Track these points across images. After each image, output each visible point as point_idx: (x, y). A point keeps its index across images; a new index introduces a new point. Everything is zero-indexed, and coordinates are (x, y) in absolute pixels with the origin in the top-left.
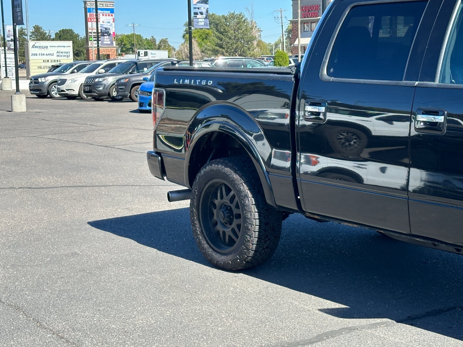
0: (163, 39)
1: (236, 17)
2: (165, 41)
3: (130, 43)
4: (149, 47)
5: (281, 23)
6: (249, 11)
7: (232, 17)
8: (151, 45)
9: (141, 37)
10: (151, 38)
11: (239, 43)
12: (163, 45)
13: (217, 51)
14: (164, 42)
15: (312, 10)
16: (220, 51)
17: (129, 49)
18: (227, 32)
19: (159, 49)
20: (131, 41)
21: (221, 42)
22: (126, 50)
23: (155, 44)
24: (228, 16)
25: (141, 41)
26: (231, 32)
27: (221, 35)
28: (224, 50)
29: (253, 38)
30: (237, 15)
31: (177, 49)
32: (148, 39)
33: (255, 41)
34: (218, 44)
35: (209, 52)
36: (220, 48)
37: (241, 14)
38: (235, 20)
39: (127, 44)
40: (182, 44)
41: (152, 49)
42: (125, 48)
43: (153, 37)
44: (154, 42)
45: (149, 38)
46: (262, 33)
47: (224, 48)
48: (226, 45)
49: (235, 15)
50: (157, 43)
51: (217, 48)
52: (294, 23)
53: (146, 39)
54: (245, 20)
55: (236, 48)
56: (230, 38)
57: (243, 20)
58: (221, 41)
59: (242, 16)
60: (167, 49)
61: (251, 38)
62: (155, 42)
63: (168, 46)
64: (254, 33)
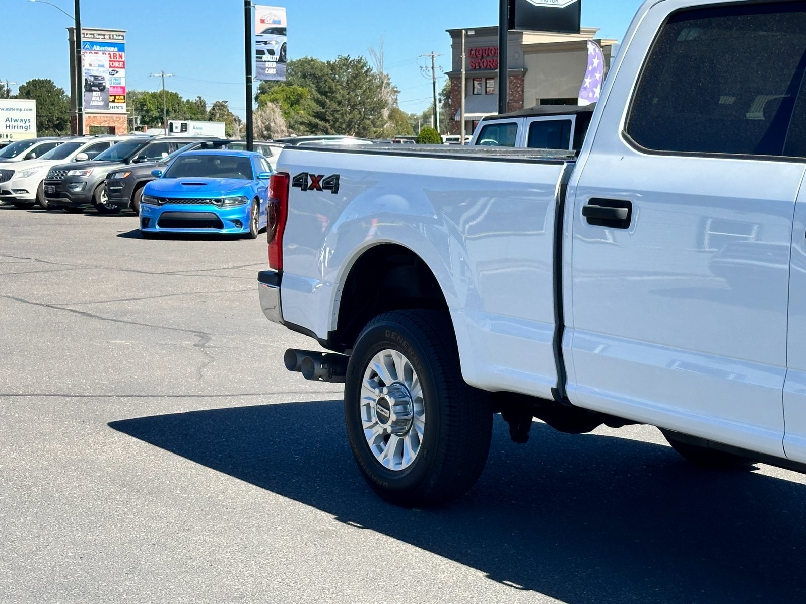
0: (219, 102)
1: (352, 66)
2: (222, 106)
3: (158, 108)
4: (193, 116)
5: (432, 77)
6: (375, 55)
7: (344, 65)
9: (178, 97)
10: (197, 99)
11: (356, 112)
12: (219, 113)
13: (316, 125)
14: (221, 108)
15: (488, 55)
16: (321, 126)
17: (156, 118)
18: (334, 92)
19: (210, 119)
20: (160, 105)
21: (323, 110)
22: (150, 120)
23: (205, 111)
24: (337, 64)
25: (179, 106)
26: (342, 91)
27: (324, 96)
28: (328, 125)
29: (382, 104)
30: (353, 61)
32: (191, 101)
33: (386, 109)
34: (317, 113)
35: (301, 128)
36: (321, 120)
37: (361, 59)
38: (350, 70)
39: (152, 111)
41: (198, 119)
42: (149, 117)
43: (200, 98)
44: (202, 106)
45: (193, 99)
46: (399, 96)
47: (327, 121)
48: (333, 115)
49: (351, 62)
50: (208, 109)
51: (316, 120)
52: (456, 75)
53: (188, 101)
54: (367, 72)
55: (350, 122)
56: (339, 103)
57: (364, 71)
58: (323, 108)
59: (362, 64)
60: (226, 120)
61: (379, 104)
62: (204, 106)
63: (227, 115)
64: (384, 94)
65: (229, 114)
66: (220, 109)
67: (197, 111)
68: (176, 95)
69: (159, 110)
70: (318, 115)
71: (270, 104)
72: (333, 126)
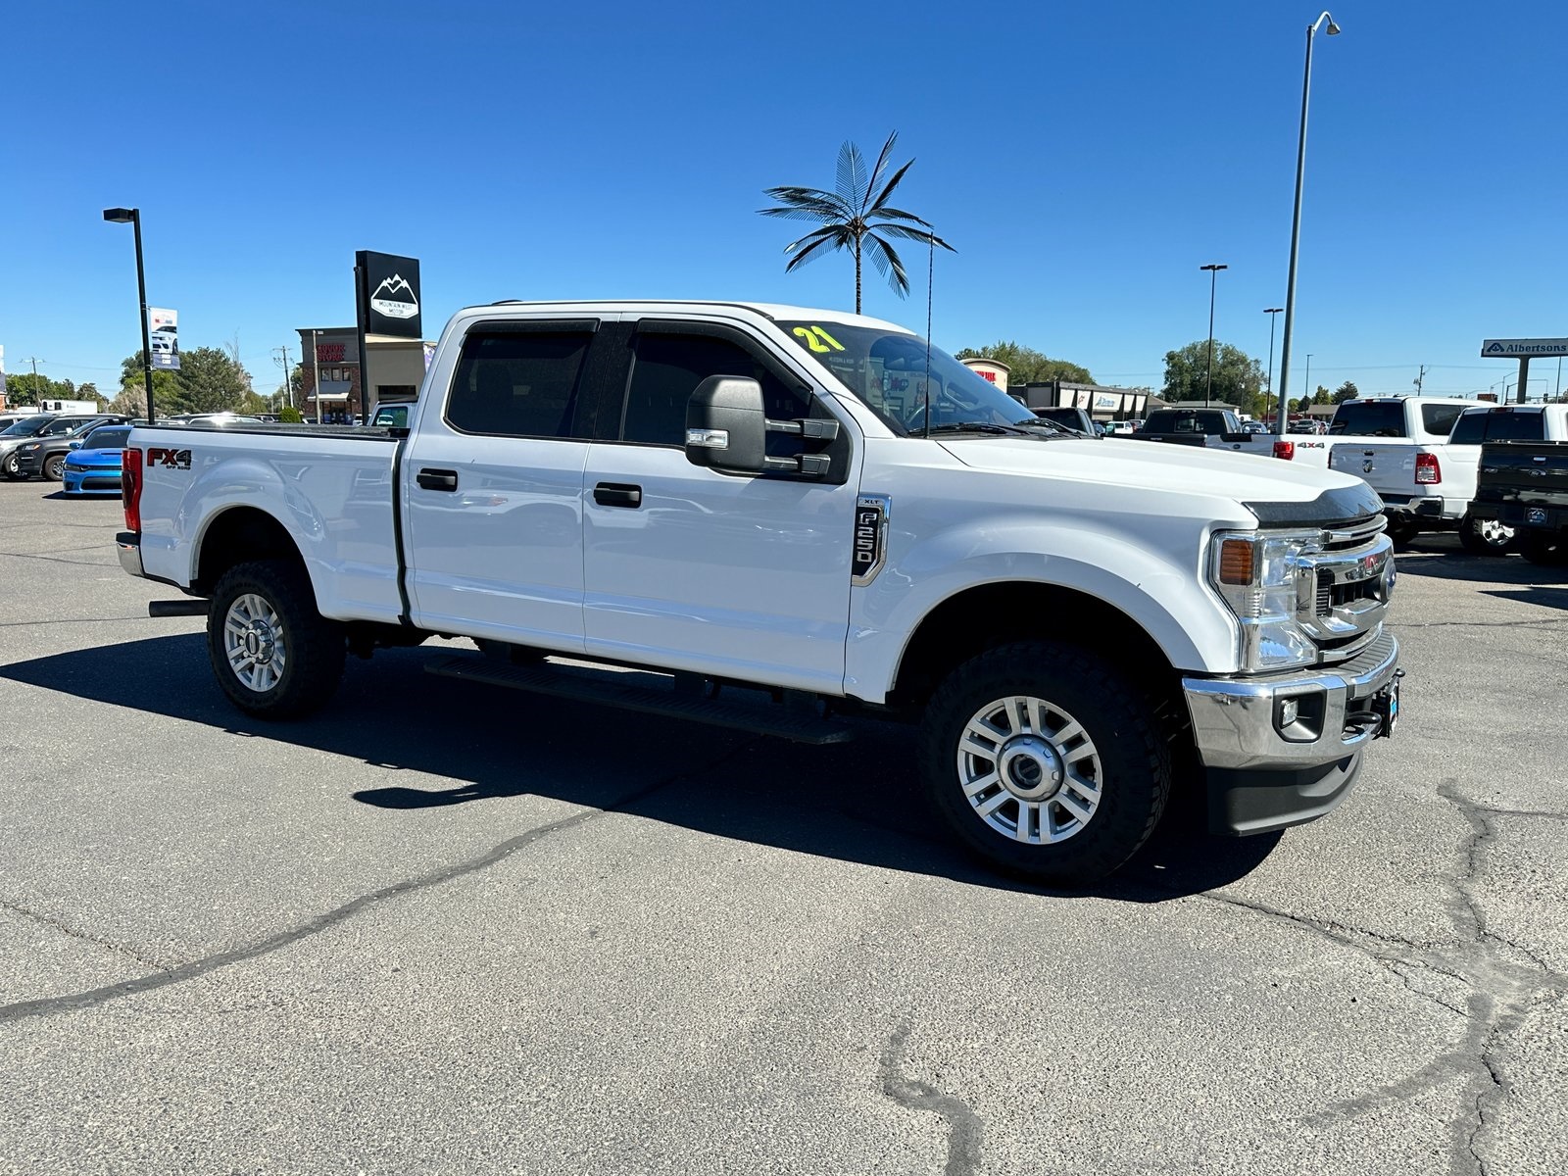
0: (86, 384)
1: (211, 356)
2: (89, 387)
3: (26, 388)
4: (63, 396)
5: (284, 367)
7: (204, 355)
9: (46, 380)
10: (65, 381)
11: (217, 394)
12: (87, 393)
13: (181, 404)
15: (333, 350)
16: (185, 404)
17: (26, 398)
18: (195, 377)
19: (79, 399)
20: (29, 386)
21: (188, 392)
22: (20, 400)
23: (73, 392)
25: (47, 387)
26: (204, 377)
27: (187, 380)
28: (191, 404)
29: (241, 388)
30: (212, 352)
31: (112, 400)
32: (59, 383)
33: (243, 392)
34: (182, 394)
35: (166, 407)
36: (186, 400)
37: (219, 350)
38: (209, 359)
39: (21, 391)
40: (120, 393)
41: (67, 399)
42: (19, 397)
43: (68, 380)
44: (70, 388)
45: (61, 381)
46: (253, 381)
47: (191, 401)
48: (197, 396)
49: (210, 353)
50: (76, 390)
51: (180, 400)
52: (306, 365)
53: (56, 383)
54: (225, 361)
55: (212, 401)
56: (202, 387)
57: (222, 360)
58: (188, 390)
59: (220, 354)
60: (95, 399)
61: (238, 387)
62: (72, 388)
64: (241, 379)
65: (97, 395)
66: (88, 390)
67: (66, 392)
68: (44, 377)
69: (27, 390)
70: (182, 396)
71: (135, 386)
72: (197, 406)
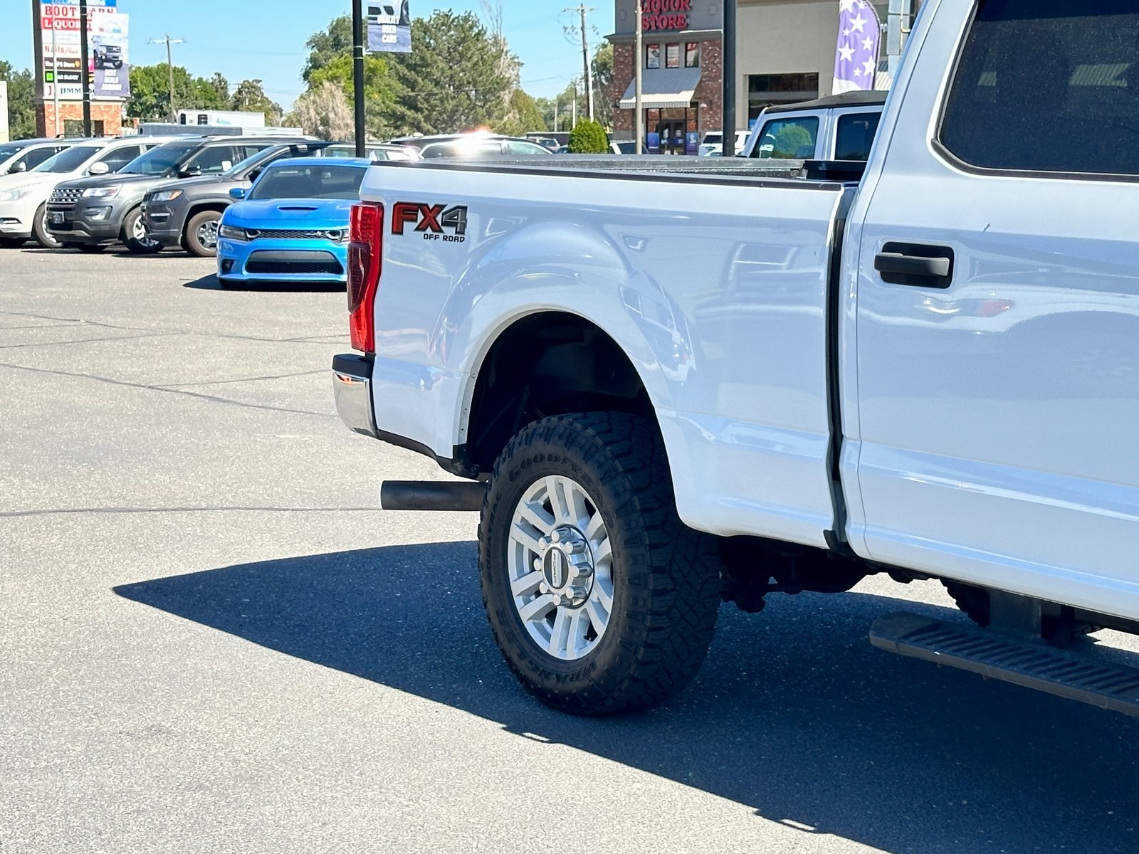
0: (248, 82)
1: (456, 26)
2: (252, 87)
3: (154, 91)
4: (208, 104)
5: (582, 43)
6: (490, 10)
7: (443, 24)
8: (213, 97)
9: (185, 74)
10: (215, 77)
11: (463, 96)
12: (249, 98)
13: (402, 118)
14: (251, 90)
15: (669, 9)
16: (409, 117)
17: (153, 107)
18: (428, 66)
19: (235, 108)
20: (158, 86)
21: (413, 94)
22: (142, 110)
23: (226, 95)
24: (432, 22)
25: (187, 87)
26: (441, 65)
27: (413, 72)
28: (419, 116)
29: (503, 84)
30: (457, 18)
31: (288, 110)
32: (204, 80)
33: (507, 92)
34: (403, 98)
35: (376, 121)
36: (409, 109)
37: (469, 15)
38: (452, 32)
39: (146, 95)
40: (302, 97)
41: (216, 108)
42: (141, 104)
43: (219, 75)
44: (222, 88)
45: (209, 77)
46: (522, 71)
47: (418, 110)
48: (428, 101)
49: (453, 21)
50: (232, 91)
51: (400, 109)
52: (621, 40)
53: (200, 80)
54: (478, 34)
55: (454, 111)
56: (437, 83)
57: (473, 34)
58: (413, 90)
59: (470, 23)
60: (259, 109)
61: (498, 83)
62: (225, 88)
63: (262, 101)
64: (503, 69)
65: (265, 100)
66: (250, 93)
67: (213, 95)
68: (183, 71)
69: (156, 94)
70: (405, 101)
71: (326, 84)
72: (427, 119)
